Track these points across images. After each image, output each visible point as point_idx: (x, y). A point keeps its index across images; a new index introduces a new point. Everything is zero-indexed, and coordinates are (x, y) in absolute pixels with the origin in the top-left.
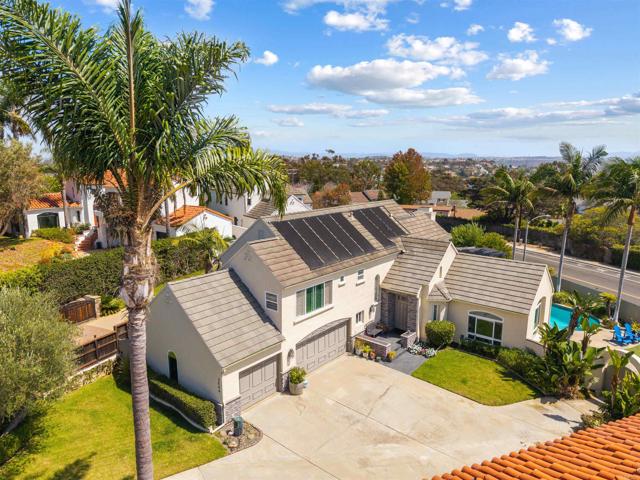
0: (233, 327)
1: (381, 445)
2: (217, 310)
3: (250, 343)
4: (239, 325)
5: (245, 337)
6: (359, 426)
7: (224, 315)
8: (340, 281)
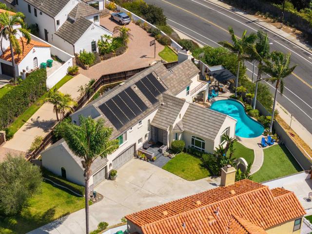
1: (146, 198)
8: (130, 130)
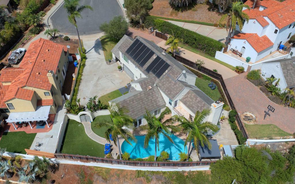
1: (98, 78)
6: (104, 76)
8: (130, 62)
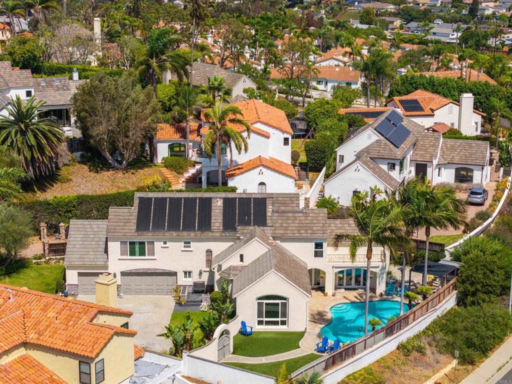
0: (85, 250)
2: (84, 239)
3: (86, 260)
4: (88, 250)
5: (87, 256)
7: (86, 243)
8: (162, 244)
